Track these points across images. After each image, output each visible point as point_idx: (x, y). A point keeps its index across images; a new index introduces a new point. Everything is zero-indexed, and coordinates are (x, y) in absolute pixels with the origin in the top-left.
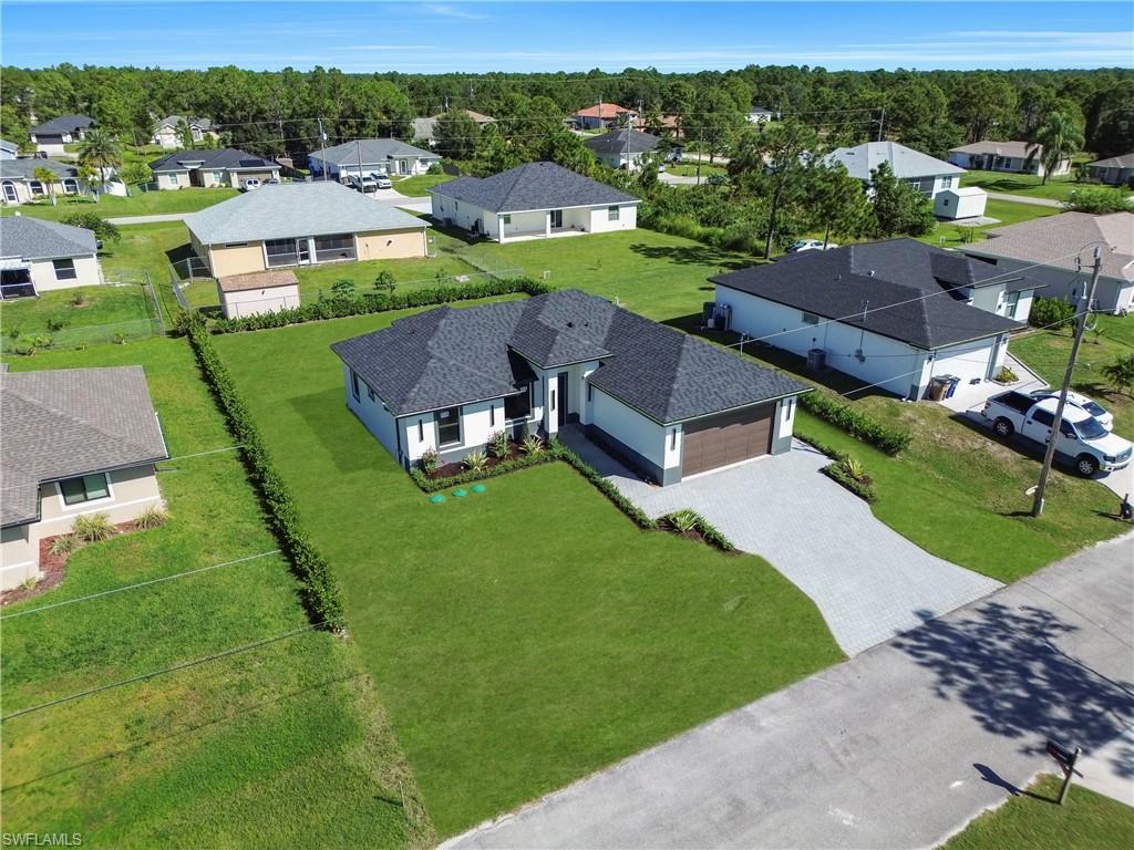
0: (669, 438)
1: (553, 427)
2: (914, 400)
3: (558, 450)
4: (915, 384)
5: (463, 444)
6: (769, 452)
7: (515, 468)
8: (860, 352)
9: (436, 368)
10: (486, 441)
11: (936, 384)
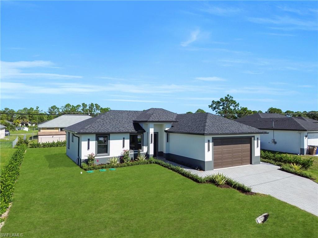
0: (206, 144)
1: (152, 152)
2: (303, 154)
3: (154, 160)
4: (301, 148)
5: (109, 155)
6: (251, 163)
7: (132, 165)
8: (274, 140)
9: (100, 121)
10: (120, 155)
11: (311, 148)
